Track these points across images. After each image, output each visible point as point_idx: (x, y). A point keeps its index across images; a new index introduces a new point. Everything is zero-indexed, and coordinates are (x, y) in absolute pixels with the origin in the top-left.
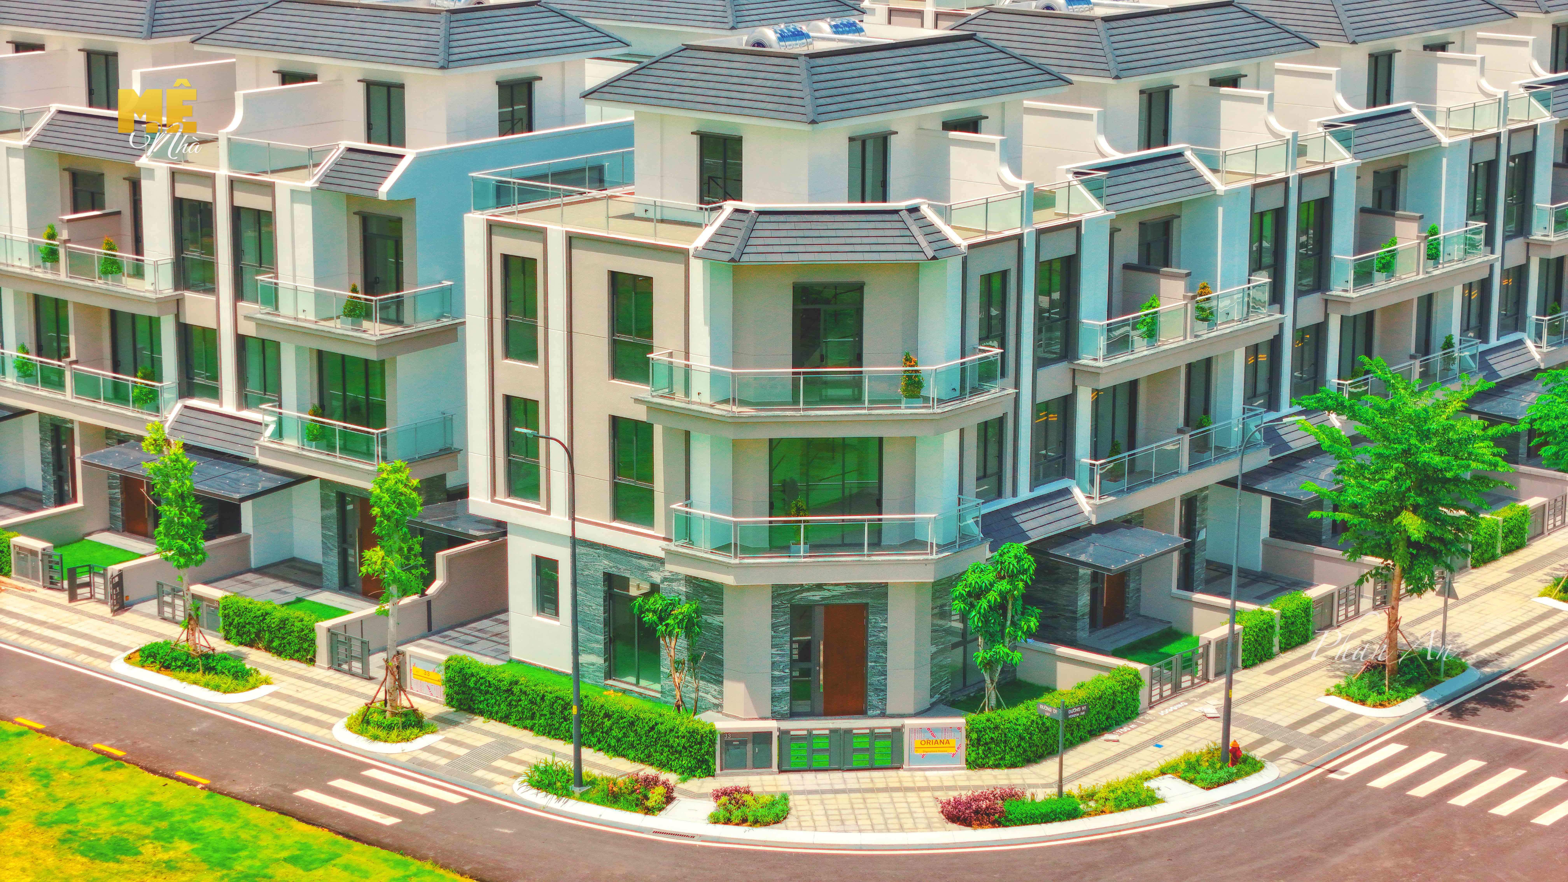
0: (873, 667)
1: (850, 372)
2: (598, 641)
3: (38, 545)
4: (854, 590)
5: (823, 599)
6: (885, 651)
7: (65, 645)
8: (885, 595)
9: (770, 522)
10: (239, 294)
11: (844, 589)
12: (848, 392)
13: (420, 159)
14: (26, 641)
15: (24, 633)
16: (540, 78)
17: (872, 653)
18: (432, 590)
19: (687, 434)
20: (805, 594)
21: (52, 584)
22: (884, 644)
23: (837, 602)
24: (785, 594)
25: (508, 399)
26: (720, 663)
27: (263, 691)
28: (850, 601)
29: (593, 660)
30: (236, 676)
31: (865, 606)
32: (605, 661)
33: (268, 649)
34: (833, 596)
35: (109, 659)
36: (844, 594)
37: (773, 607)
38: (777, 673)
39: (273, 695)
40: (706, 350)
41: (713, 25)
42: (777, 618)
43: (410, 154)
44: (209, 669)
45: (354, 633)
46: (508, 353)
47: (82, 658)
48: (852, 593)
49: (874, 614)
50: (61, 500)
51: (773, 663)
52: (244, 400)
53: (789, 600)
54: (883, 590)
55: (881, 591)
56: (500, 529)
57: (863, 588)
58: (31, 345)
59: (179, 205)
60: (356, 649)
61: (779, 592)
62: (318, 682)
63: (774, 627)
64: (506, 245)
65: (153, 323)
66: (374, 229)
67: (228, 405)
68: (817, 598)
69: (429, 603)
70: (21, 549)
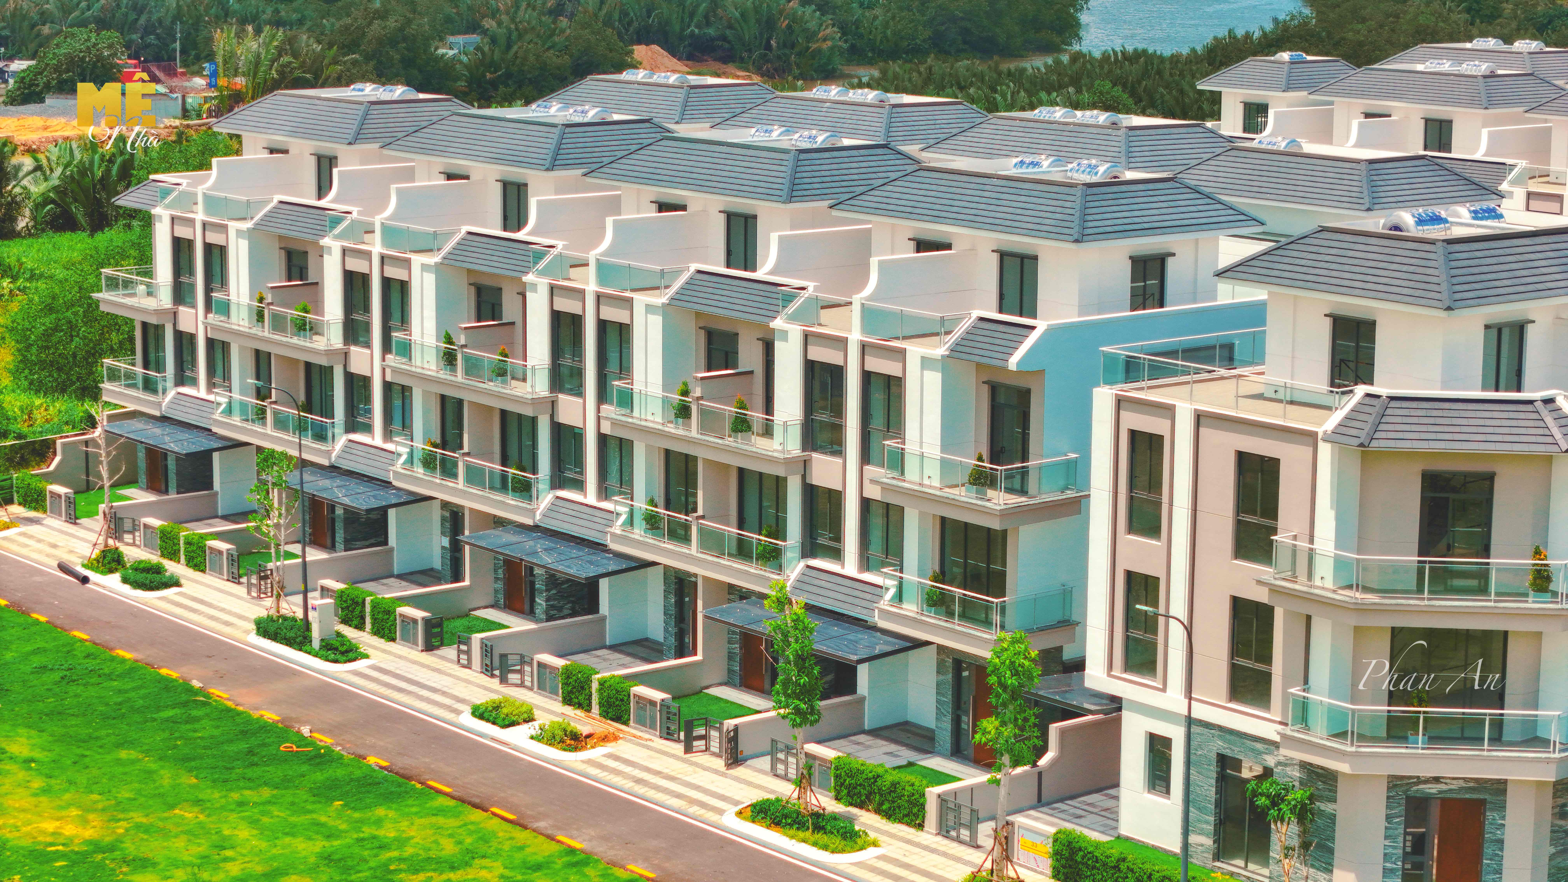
0: (1488, 865)
1: (1477, 563)
2: (1207, 821)
3: (658, 696)
4: (1471, 784)
5: (1440, 792)
6: (1502, 850)
7: (679, 796)
8: (1504, 792)
9: (1389, 711)
10: (865, 457)
11: (1462, 783)
12: (1474, 583)
13: (1051, 331)
14: (641, 790)
15: (639, 781)
16: (1174, 255)
17: (1488, 850)
18: (1043, 762)
19: (1309, 618)
20: (1421, 786)
21: (668, 735)
22: (1501, 842)
23: (1454, 796)
24: (1401, 785)
25: (1129, 575)
26: (1331, 851)
27: (871, 852)
28: (1467, 796)
29: (1202, 841)
30: (844, 837)
31: (1483, 802)
32: (1214, 842)
33: (878, 811)
34: (1450, 790)
35: (721, 812)
36: (1461, 789)
37: (1388, 798)
38: (1388, 865)
39: (880, 858)
40: (1332, 535)
41: (1349, 205)
42: (1391, 809)
43: (1041, 325)
44: (818, 828)
45: (964, 800)
46: (1131, 529)
47: (694, 810)
48: (1470, 788)
49: (1492, 810)
50: (681, 652)
51: (1385, 855)
52: (865, 563)
53: (1405, 792)
54: (1502, 787)
55: (1500, 787)
56: (1115, 704)
57: (1481, 784)
58: (660, 500)
59: (811, 368)
60: (966, 816)
61: (1395, 783)
62: (926, 848)
63: (1388, 818)
64: (1134, 421)
65: (780, 483)
66: (1001, 399)
67: (850, 566)
68: (1434, 791)
69: (1040, 774)
70: (639, 698)
